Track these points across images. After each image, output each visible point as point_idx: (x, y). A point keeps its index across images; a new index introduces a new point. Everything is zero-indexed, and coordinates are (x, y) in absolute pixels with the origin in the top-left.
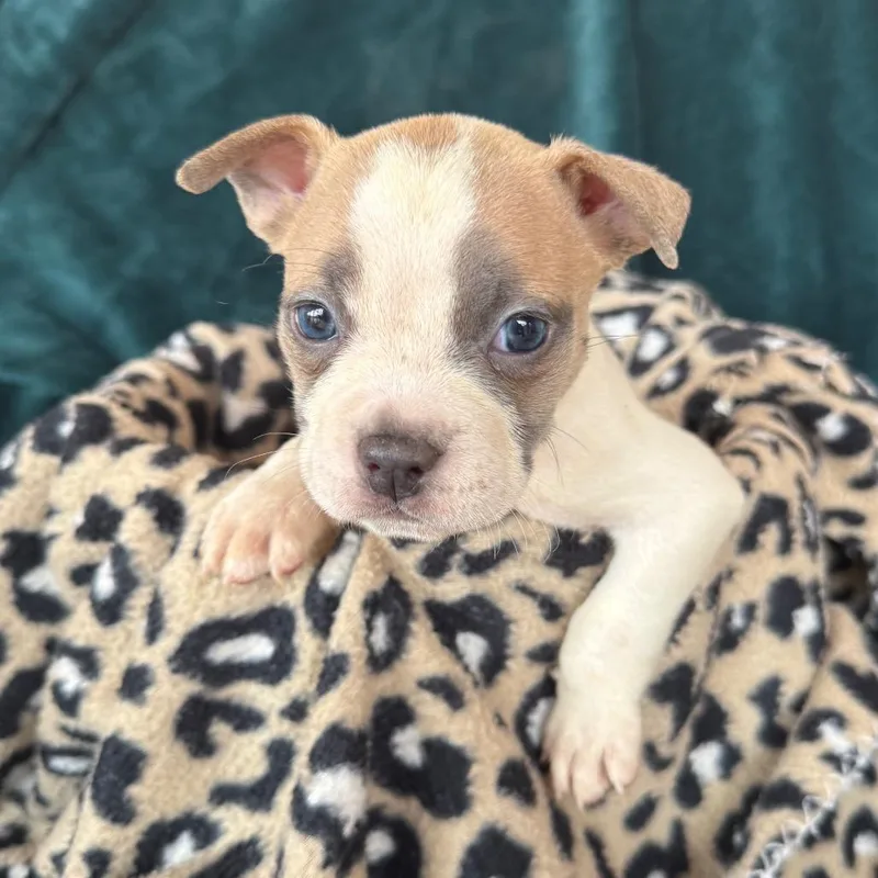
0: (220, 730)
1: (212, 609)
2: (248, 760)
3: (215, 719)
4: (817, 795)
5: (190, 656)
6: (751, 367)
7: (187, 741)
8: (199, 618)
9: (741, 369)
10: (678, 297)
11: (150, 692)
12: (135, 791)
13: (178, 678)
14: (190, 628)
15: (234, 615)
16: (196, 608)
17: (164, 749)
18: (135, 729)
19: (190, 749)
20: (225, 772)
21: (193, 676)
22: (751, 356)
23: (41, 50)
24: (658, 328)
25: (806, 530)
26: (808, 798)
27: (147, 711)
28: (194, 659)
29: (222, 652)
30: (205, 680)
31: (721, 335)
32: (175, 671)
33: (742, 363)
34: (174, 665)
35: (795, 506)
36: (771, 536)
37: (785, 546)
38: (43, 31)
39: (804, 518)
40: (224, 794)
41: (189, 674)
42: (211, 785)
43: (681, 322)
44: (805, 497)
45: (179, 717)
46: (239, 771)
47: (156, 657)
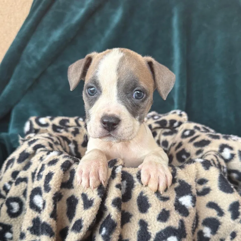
23: (34, 62)
38: (34, 58)
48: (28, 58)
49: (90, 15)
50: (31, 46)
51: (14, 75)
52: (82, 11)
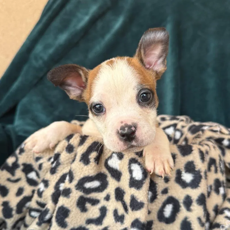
0: (88, 205)
1: (85, 174)
2: (95, 213)
3: (87, 203)
4: (224, 224)
5: (80, 186)
6: (201, 135)
7: (80, 208)
8: (82, 176)
9: (199, 136)
10: (182, 120)
11: (71, 195)
12: (67, 220)
13: (77, 191)
14: (80, 179)
15: (90, 176)
16: (81, 174)
17: (74, 210)
18: (67, 204)
19: (81, 210)
20: (89, 216)
21: (81, 191)
22: (200, 133)
23: (40, 62)
24: (178, 130)
25: (221, 168)
26: (221, 225)
27: (70, 199)
28: (81, 186)
29: (88, 185)
30: (84, 192)
31: (193, 128)
32: (77, 189)
33: (199, 135)
34: (76, 188)
35: (218, 161)
36: (213, 168)
37: (216, 171)
38: (41, 58)
39: (220, 165)
40: (90, 221)
41: (80, 190)
42: (86, 219)
43: (183, 127)
44: (220, 160)
45: (78, 201)
46: (93, 215)
47: (72, 186)
48: (36, 59)
49: (93, 21)
50: (39, 48)
51: (23, 73)
52: (87, 18)
